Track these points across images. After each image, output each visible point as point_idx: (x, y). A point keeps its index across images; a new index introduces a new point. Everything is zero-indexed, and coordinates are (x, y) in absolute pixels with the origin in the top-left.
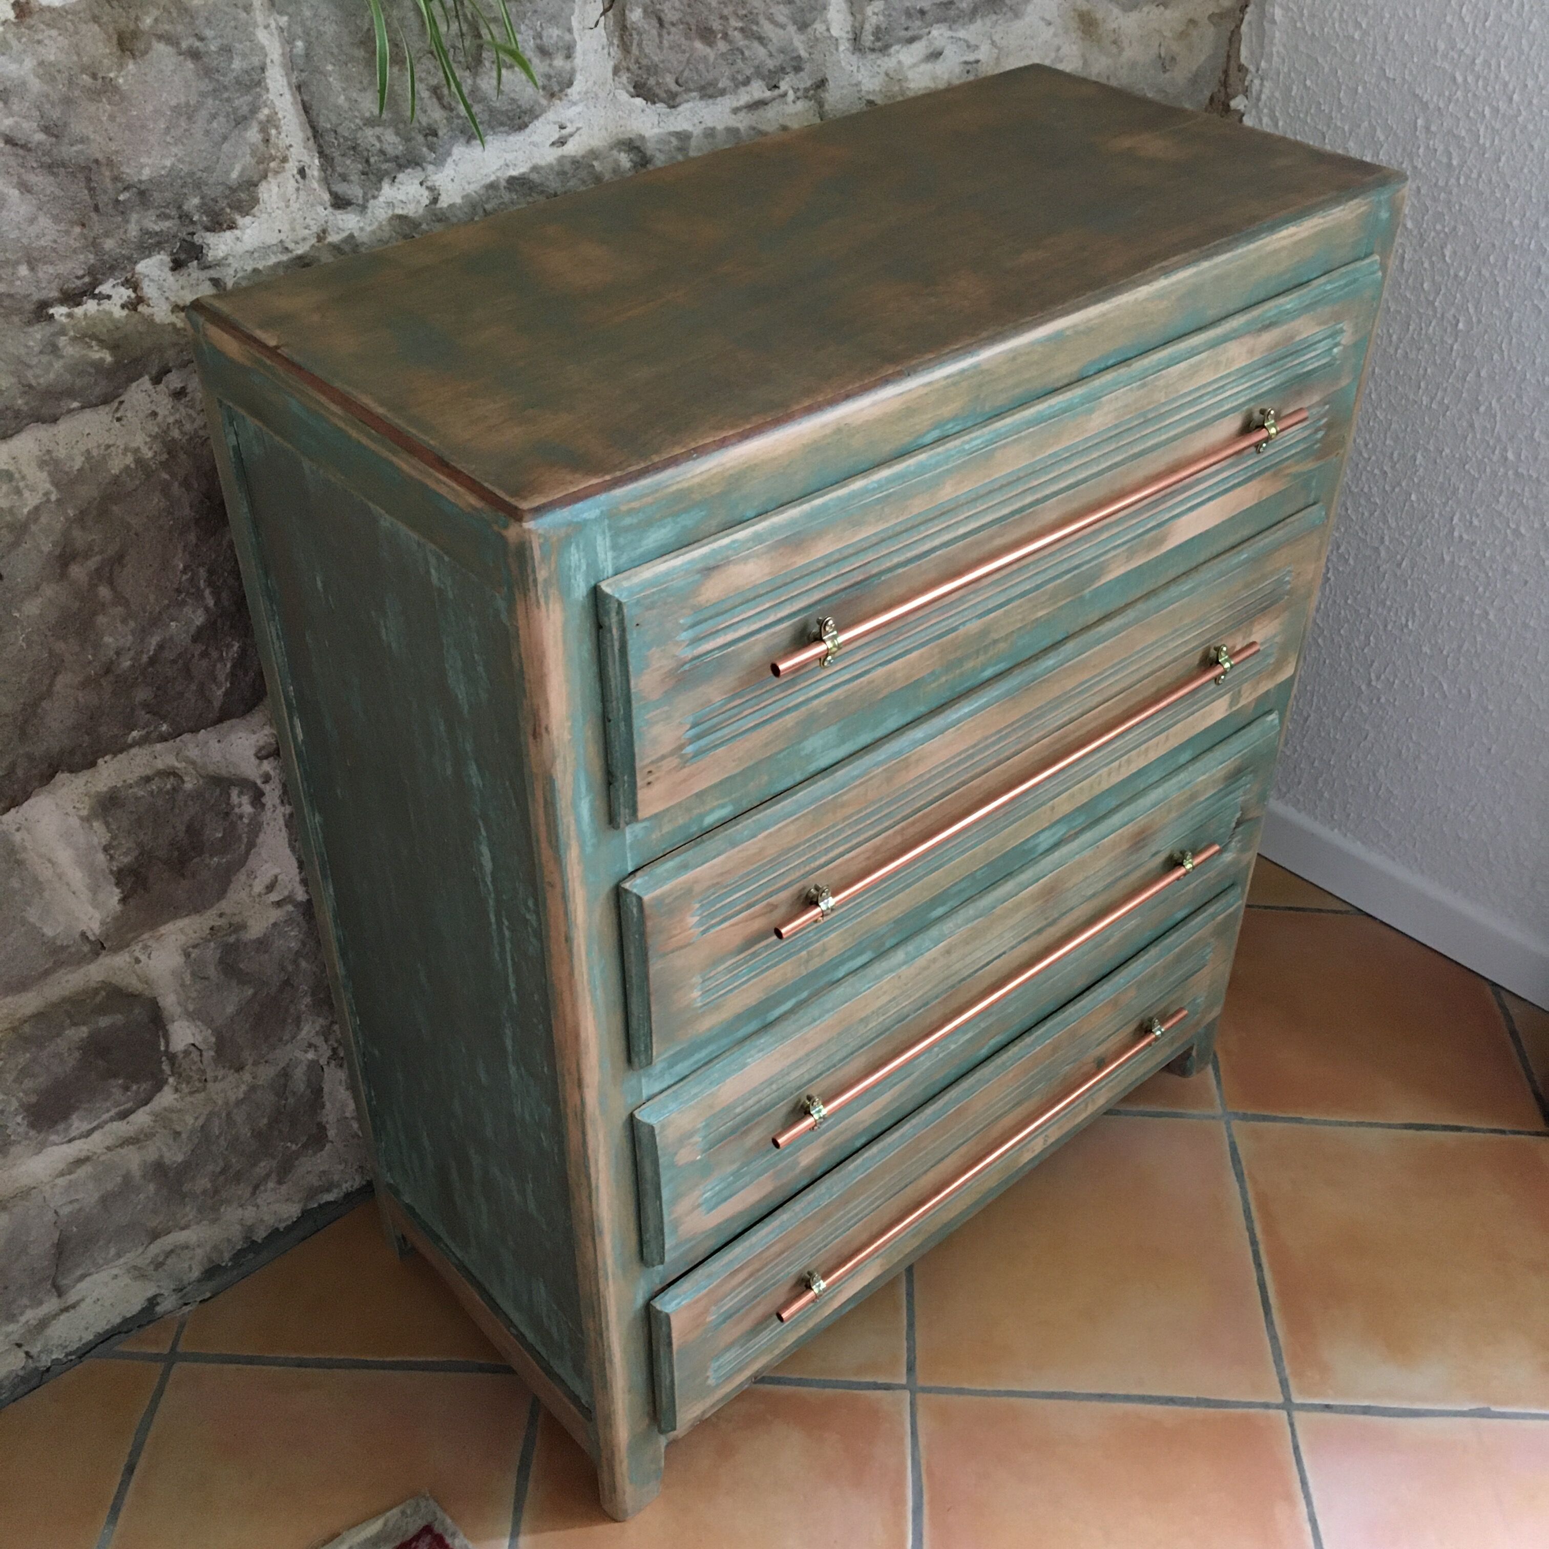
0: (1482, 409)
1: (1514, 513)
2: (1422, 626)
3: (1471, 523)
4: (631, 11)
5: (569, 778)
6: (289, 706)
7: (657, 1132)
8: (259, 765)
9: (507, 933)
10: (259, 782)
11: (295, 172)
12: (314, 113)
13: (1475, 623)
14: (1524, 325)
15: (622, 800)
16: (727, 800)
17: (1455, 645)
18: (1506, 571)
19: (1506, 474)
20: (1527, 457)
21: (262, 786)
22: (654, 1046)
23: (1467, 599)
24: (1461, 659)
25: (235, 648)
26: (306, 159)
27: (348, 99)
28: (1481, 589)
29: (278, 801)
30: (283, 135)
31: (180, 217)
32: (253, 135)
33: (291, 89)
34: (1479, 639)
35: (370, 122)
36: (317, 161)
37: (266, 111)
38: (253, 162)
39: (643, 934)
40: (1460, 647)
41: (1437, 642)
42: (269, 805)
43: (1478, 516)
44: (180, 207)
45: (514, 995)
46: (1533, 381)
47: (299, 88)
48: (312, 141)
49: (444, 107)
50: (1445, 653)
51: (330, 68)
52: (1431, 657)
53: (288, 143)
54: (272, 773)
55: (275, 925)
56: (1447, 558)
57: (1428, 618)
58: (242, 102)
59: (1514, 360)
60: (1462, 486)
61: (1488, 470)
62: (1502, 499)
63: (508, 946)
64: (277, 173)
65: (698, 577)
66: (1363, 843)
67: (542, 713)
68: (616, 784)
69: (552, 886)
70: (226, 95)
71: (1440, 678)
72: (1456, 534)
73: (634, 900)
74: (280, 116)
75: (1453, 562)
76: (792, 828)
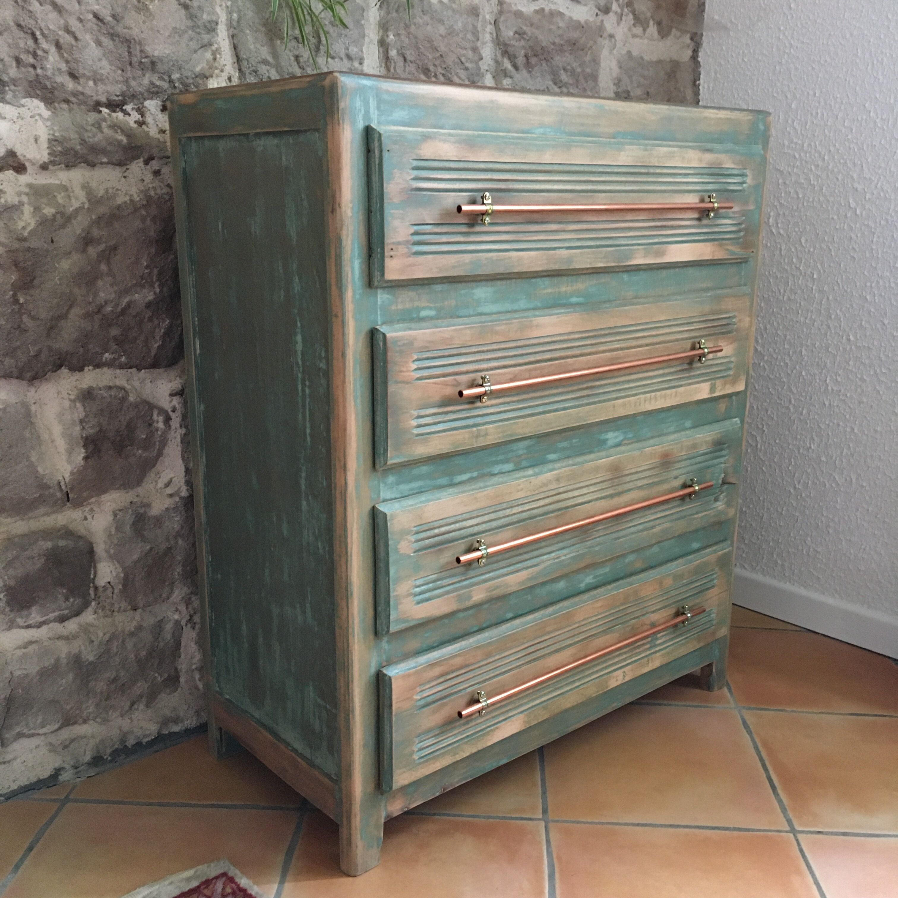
0: (833, 317)
1: (859, 369)
2: (819, 446)
3: (836, 380)
4: (391, 50)
5: (349, 242)
6: (194, 330)
7: (388, 518)
8: (171, 401)
9: (307, 391)
10: (169, 410)
11: (226, 78)
12: (239, 50)
13: (848, 437)
14: (848, 268)
15: (376, 266)
16: (432, 305)
17: (839, 452)
18: (860, 402)
19: (851, 348)
20: (860, 337)
21: (171, 413)
22: (389, 449)
23: (841, 424)
24: (844, 460)
25: (167, 323)
26: (232, 72)
27: (255, 47)
28: (848, 416)
29: (178, 425)
30: (222, 59)
31: (170, 82)
32: (208, 55)
33: (229, 37)
34: (851, 445)
35: (265, 62)
36: (237, 74)
37: (216, 46)
38: (207, 67)
39: (385, 362)
40: (842, 453)
41: (828, 453)
42: (173, 427)
43: (839, 375)
44: (170, 76)
45: (309, 439)
46: (857, 295)
47: (233, 37)
48: (236, 64)
49: (300, 68)
50: (834, 458)
51: (248, 31)
52: (827, 463)
53: (224, 63)
54: (177, 406)
55: (167, 509)
56: (827, 403)
57: (821, 441)
58: (206, 38)
59: (845, 288)
60: (828, 361)
61: (841, 349)
62: (851, 363)
63: (308, 400)
64: (217, 76)
65: (419, 138)
66: (805, 588)
67: (337, 195)
68: (373, 255)
69: (336, 316)
70: (198, 30)
71: (834, 474)
72: (830, 388)
73: (381, 336)
74: (222, 49)
75: (830, 404)
76: (468, 332)
